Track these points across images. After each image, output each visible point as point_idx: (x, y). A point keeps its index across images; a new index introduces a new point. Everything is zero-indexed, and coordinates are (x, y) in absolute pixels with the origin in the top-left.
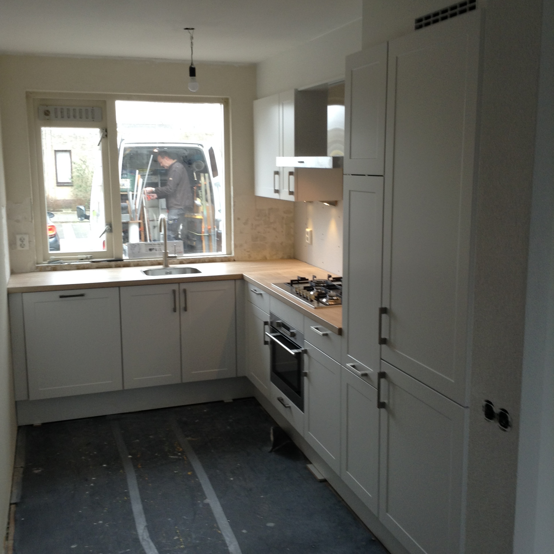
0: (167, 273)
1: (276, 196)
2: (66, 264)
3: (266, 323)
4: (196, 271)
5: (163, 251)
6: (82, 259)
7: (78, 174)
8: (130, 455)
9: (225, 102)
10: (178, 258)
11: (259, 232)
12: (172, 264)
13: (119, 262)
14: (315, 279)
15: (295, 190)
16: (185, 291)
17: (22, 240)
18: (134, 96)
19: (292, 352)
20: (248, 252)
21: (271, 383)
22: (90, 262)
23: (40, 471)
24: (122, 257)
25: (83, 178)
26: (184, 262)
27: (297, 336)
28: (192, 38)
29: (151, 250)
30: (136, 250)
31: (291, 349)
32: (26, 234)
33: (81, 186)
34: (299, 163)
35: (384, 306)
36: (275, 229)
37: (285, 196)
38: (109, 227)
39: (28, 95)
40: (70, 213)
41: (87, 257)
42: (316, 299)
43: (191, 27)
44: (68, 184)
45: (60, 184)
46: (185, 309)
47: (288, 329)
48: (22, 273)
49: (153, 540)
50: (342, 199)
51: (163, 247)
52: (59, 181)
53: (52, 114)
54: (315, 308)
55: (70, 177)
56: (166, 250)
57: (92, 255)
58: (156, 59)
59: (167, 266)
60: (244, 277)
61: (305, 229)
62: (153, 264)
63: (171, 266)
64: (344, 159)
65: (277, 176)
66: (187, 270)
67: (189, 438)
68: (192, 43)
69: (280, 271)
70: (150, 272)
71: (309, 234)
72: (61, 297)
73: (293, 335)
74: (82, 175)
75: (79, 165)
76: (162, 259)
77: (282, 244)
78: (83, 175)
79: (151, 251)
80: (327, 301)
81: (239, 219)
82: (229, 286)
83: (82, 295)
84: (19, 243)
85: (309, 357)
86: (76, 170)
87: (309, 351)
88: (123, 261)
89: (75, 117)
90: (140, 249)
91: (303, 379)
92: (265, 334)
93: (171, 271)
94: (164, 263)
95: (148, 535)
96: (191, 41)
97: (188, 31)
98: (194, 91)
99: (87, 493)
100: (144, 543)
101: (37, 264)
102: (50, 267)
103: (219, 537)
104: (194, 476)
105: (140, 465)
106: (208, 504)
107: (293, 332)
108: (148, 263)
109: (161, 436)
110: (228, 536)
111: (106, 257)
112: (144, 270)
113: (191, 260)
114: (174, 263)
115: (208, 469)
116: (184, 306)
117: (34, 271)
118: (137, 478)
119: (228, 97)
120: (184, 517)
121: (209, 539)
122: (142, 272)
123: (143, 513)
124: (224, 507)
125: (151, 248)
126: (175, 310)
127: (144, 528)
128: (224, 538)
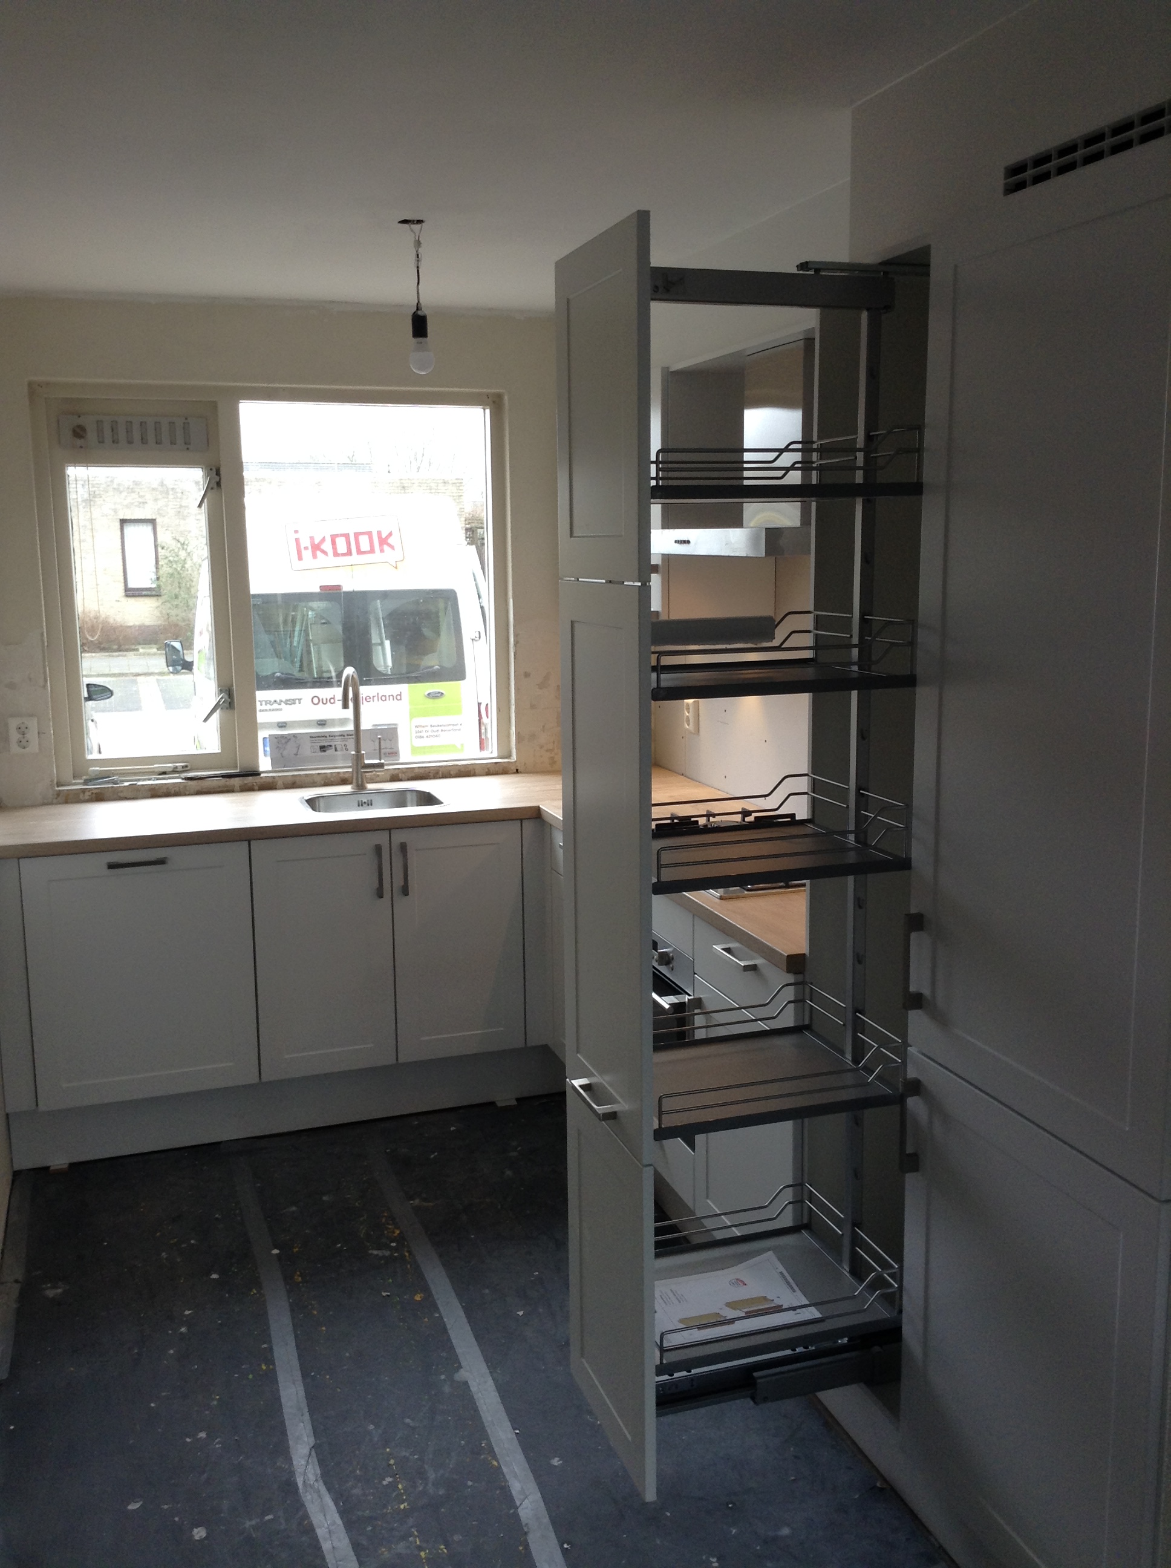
0: (361, 805)
2: (126, 784)
4: (428, 799)
5: (353, 753)
6: (164, 773)
7: (171, 571)
8: (276, 1248)
9: (494, 402)
10: (386, 767)
12: (373, 781)
13: (249, 780)
14: (712, 820)
15: (663, 608)
16: (403, 848)
17: (22, 731)
18: (284, 389)
19: (666, 1003)
20: (548, 751)
22: (183, 779)
23: (59, 1291)
24: (258, 766)
25: (181, 578)
26: (402, 776)
27: (674, 964)
28: (418, 244)
29: (323, 748)
30: (290, 749)
31: (660, 995)
32: (32, 715)
33: (176, 597)
34: (677, 545)
38: (226, 697)
39: (33, 390)
40: (155, 654)
41: (177, 767)
43: (415, 218)
44: (149, 593)
45: (131, 593)
46: (405, 891)
48: (23, 807)
51: (351, 743)
52: (131, 585)
53: (92, 435)
54: (721, 898)
55: (154, 577)
56: (358, 750)
57: (188, 763)
59: (361, 787)
60: (543, 813)
63: (370, 786)
66: (407, 796)
67: (417, 1202)
68: (418, 256)
70: (322, 803)
71: (692, 709)
72: (112, 866)
73: (667, 960)
74: (179, 573)
75: (173, 550)
76: (350, 770)
78: (181, 572)
79: (325, 751)
81: (527, 675)
82: (507, 834)
83: (161, 862)
84: (14, 736)
85: (708, 1018)
86: (166, 561)
87: (706, 1003)
88: (258, 777)
90: (298, 747)
93: (369, 799)
94: (354, 781)
95: (319, 1472)
96: (417, 251)
97: (410, 227)
98: (423, 373)
99: (172, 1352)
100: (309, 1497)
101: (58, 786)
102: (87, 794)
103: (495, 1478)
104: (430, 1304)
105: (299, 1276)
106: (466, 1383)
107: (666, 952)
108: (318, 779)
109: (349, 1196)
110: (516, 1476)
111: (221, 768)
112: (307, 798)
113: (417, 771)
114: (378, 779)
115: (462, 1285)
116: (402, 883)
117: (51, 804)
118: (292, 1310)
119: (501, 391)
120: (407, 1421)
121: (470, 1483)
122: (302, 803)
123: (306, 1410)
124: (504, 1392)
125: (324, 746)
126: (380, 895)
127: (308, 1453)
128: (506, 1481)
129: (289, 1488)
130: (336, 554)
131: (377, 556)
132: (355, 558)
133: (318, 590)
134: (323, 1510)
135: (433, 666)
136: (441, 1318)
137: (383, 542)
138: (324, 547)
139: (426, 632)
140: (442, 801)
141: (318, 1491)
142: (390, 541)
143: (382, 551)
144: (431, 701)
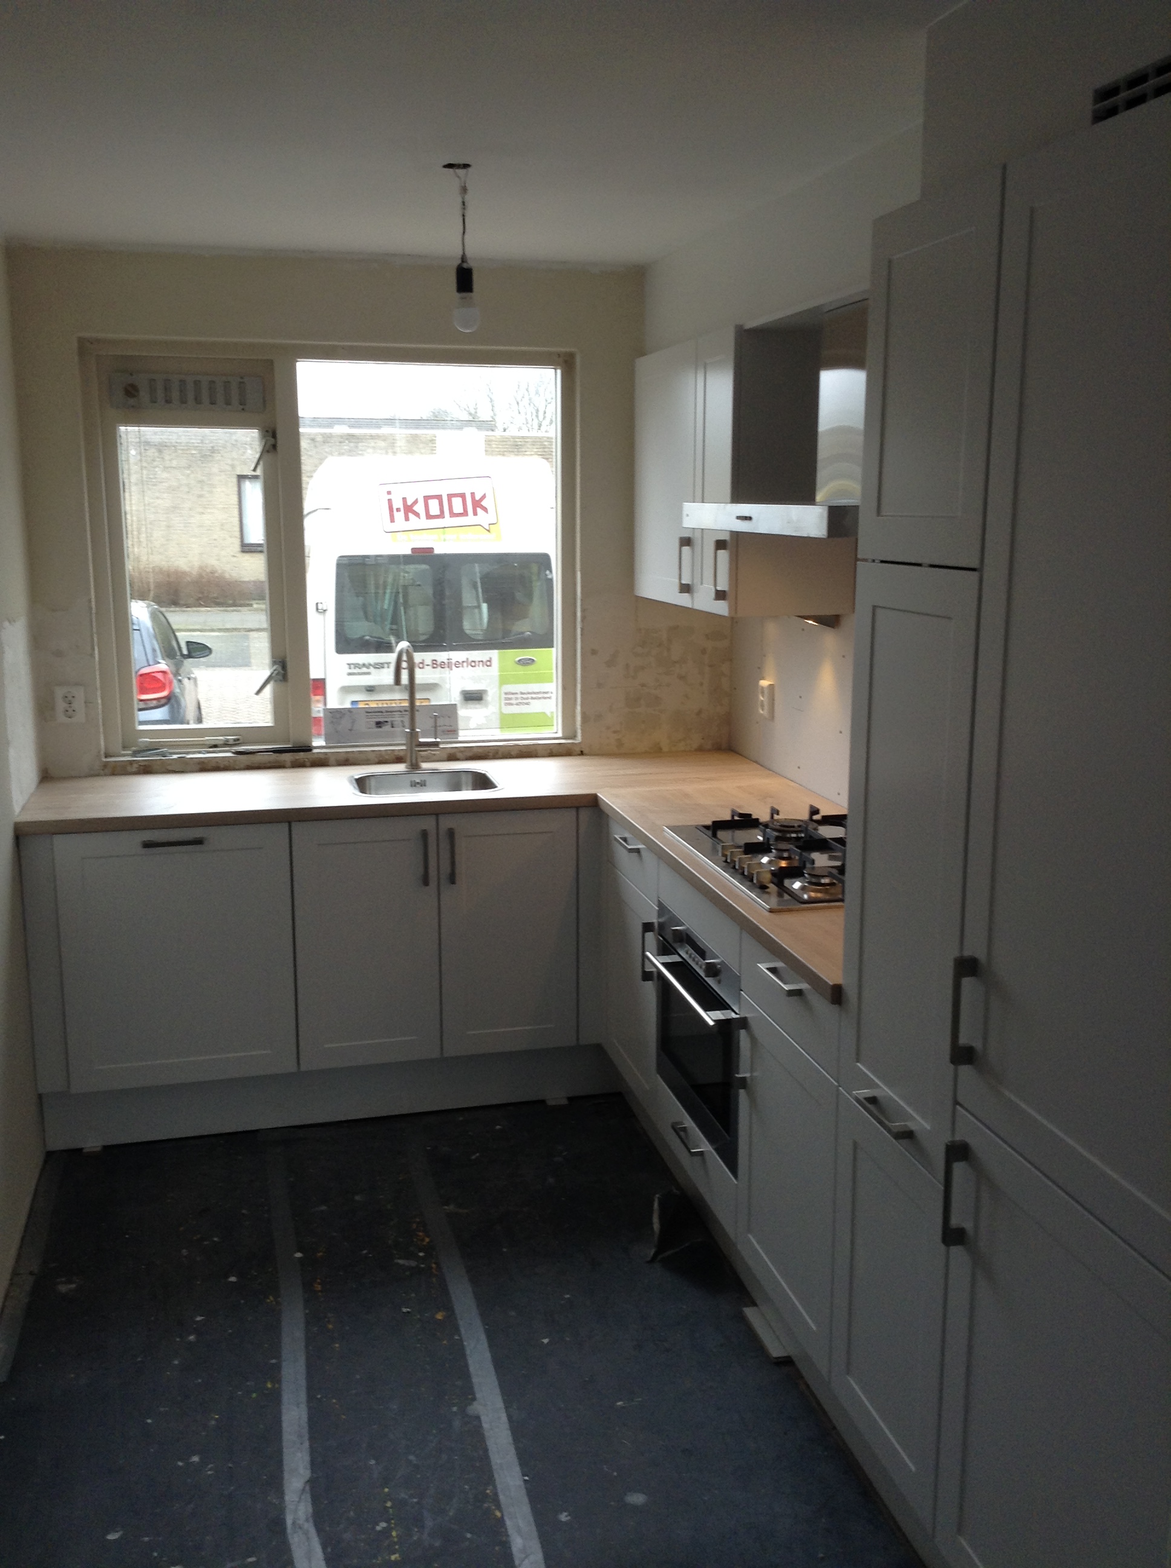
0: (413, 787)
1: (684, 600)
2: (175, 756)
3: (647, 927)
4: (483, 782)
5: (408, 730)
6: (215, 746)
8: (299, 1251)
9: (565, 362)
10: (441, 746)
11: (643, 685)
12: (428, 760)
13: (301, 755)
14: (776, 817)
15: (730, 585)
16: (451, 833)
17: (69, 700)
18: (343, 348)
19: (710, 1018)
20: (615, 732)
21: (658, 1076)
22: (233, 753)
23: (73, 1286)
24: (311, 742)
26: (459, 755)
27: (722, 976)
28: (464, 190)
29: (379, 724)
30: (345, 724)
31: (706, 1010)
32: (77, 684)
34: (739, 521)
35: (967, 953)
36: (682, 678)
37: (704, 601)
38: (280, 669)
39: (84, 347)
41: (227, 740)
42: (775, 880)
43: (462, 162)
45: (247, 548)
46: (452, 878)
47: (702, 953)
48: (68, 778)
49: (319, 1530)
50: (853, 610)
51: (407, 720)
52: (247, 541)
53: (144, 395)
54: (771, 911)
56: (413, 729)
57: (240, 736)
58: (394, 255)
59: (414, 767)
60: (601, 803)
61: (758, 682)
62: (382, 761)
63: (424, 765)
64: (860, 508)
65: (686, 550)
66: (464, 778)
67: (451, 1208)
68: (464, 203)
69: (689, 788)
70: (373, 782)
71: (766, 692)
72: (147, 845)
73: (713, 971)
76: (404, 748)
77: (699, 713)
79: (380, 727)
80: (803, 888)
81: (594, 652)
82: (562, 822)
83: (199, 842)
84: (61, 705)
85: (753, 1040)
87: (753, 1024)
88: (311, 752)
89: (198, 400)
90: (353, 722)
91: (737, 1096)
92: (644, 957)
93: (423, 779)
94: (408, 759)
95: (310, 1510)
96: (463, 198)
97: (455, 172)
98: (468, 331)
99: (176, 1362)
100: (296, 1539)
101: (106, 757)
102: (135, 766)
103: (497, 1531)
104: (451, 1324)
105: (319, 1284)
106: (478, 1418)
107: (713, 963)
108: (372, 757)
109: (381, 1197)
110: (519, 1531)
111: (275, 742)
112: (357, 777)
113: (475, 750)
114: (435, 758)
115: (486, 1306)
116: (449, 871)
117: (98, 775)
118: (308, 1323)
119: (573, 350)
120: (412, 1457)
121: (469, 1535)
122: (351, 782)
123: (306, 1437)
124: (517, 1430)
125: (381, 720)
126: (426, 881)
127: (302, 1488)
128: (508, 1536)
129: (277, 1526)
130: (429, 516)
131: (470, 519)
132: (448, 521)
133: (409, 552)
134: (309, 1556)
135: (525, 632)
136: (461, 1340)
137: (477, 504)
138: (416, 508)
139: (519, 596)
140: (497, 785)
141: (306, 1533)
142: (483, 503)
143: (475, 514)
144: (520, 667)
